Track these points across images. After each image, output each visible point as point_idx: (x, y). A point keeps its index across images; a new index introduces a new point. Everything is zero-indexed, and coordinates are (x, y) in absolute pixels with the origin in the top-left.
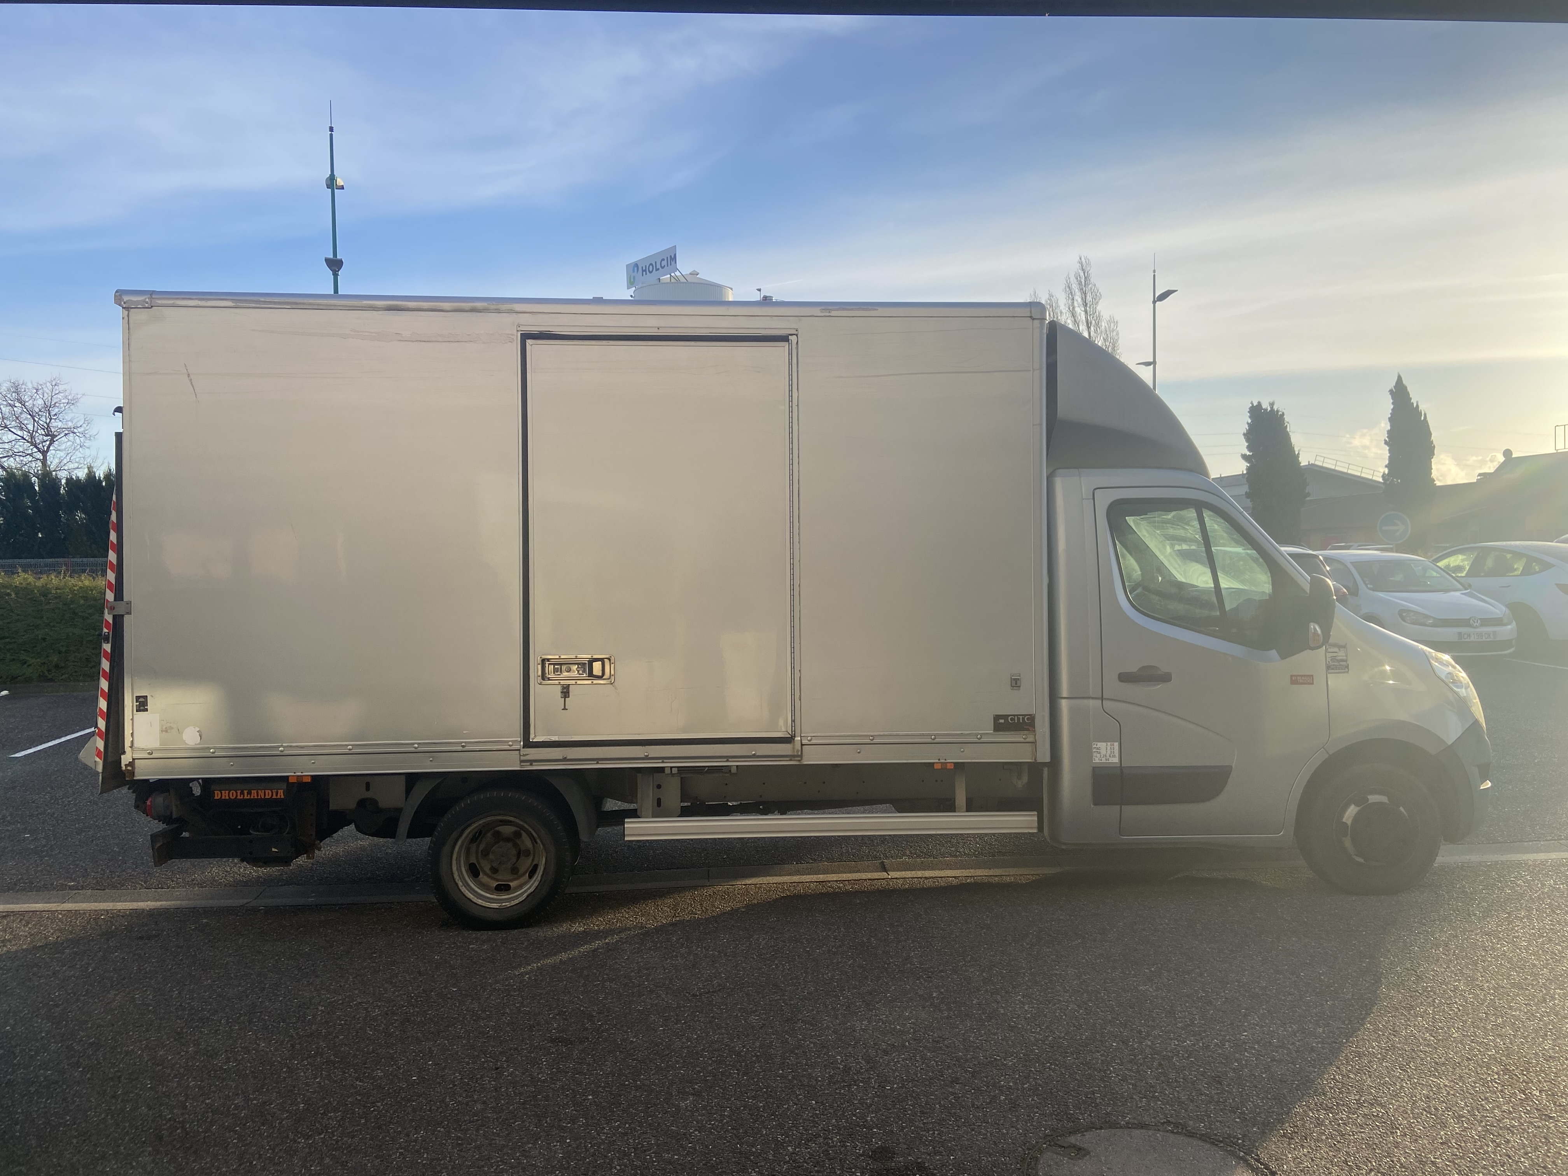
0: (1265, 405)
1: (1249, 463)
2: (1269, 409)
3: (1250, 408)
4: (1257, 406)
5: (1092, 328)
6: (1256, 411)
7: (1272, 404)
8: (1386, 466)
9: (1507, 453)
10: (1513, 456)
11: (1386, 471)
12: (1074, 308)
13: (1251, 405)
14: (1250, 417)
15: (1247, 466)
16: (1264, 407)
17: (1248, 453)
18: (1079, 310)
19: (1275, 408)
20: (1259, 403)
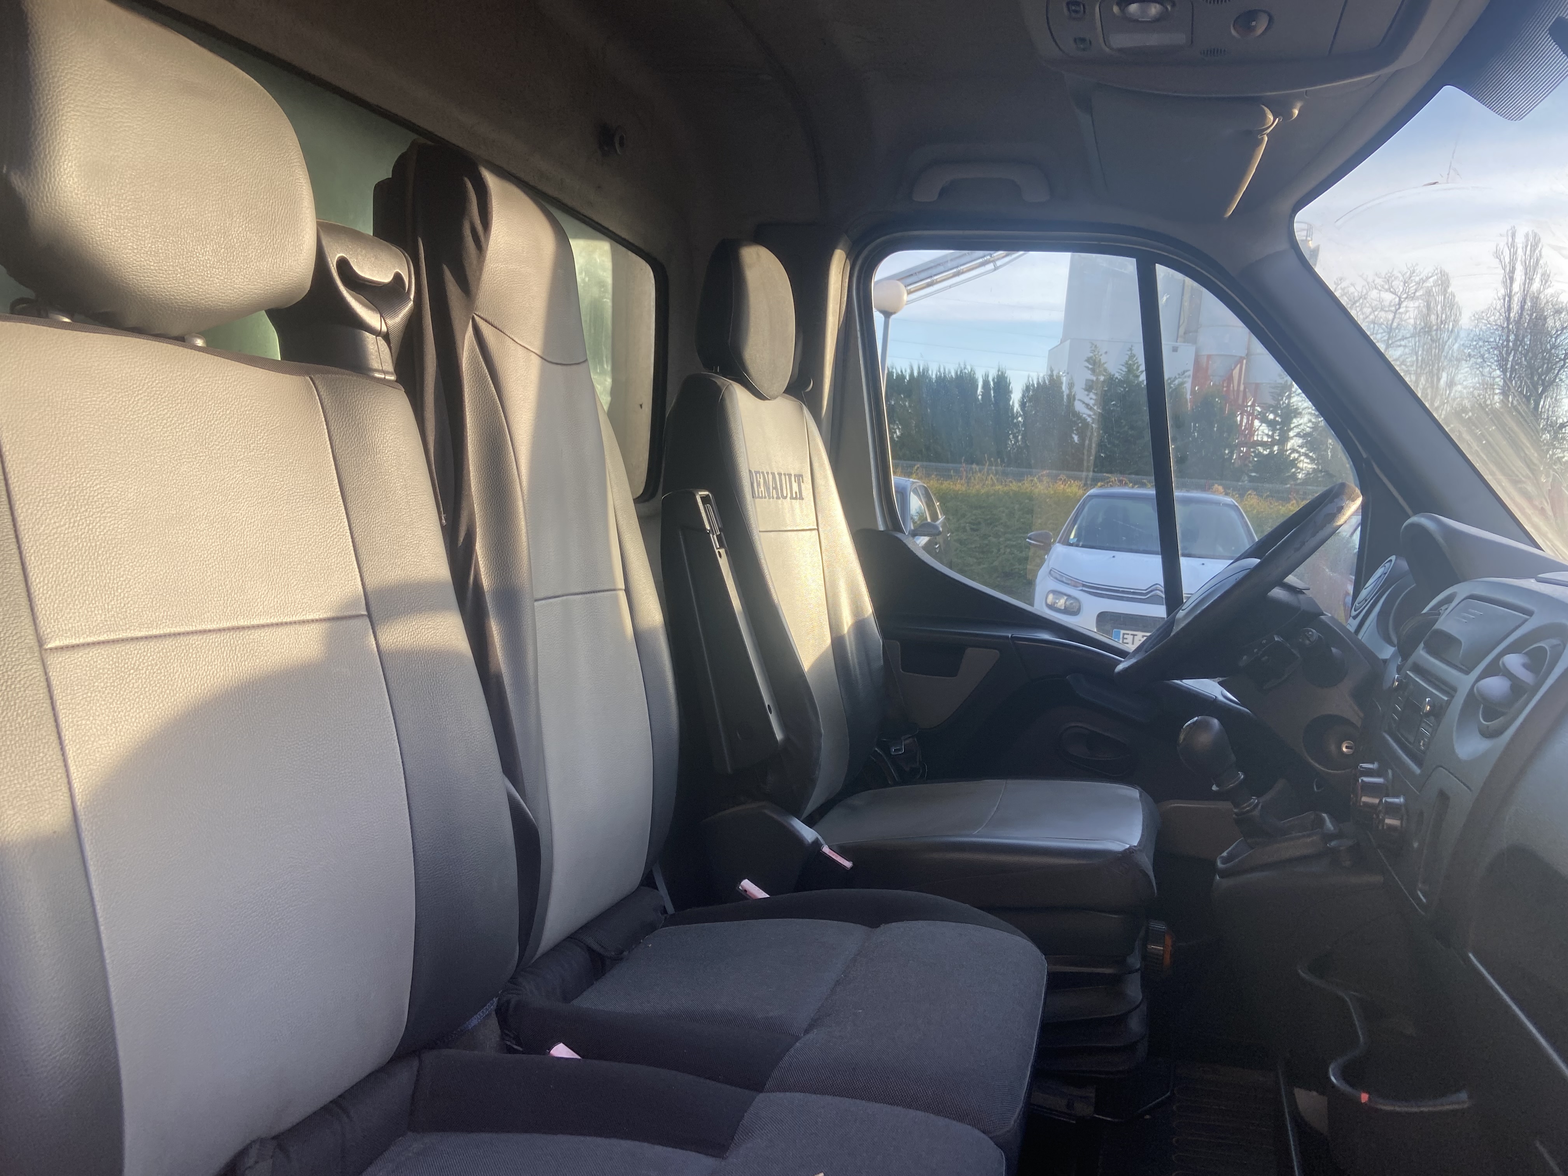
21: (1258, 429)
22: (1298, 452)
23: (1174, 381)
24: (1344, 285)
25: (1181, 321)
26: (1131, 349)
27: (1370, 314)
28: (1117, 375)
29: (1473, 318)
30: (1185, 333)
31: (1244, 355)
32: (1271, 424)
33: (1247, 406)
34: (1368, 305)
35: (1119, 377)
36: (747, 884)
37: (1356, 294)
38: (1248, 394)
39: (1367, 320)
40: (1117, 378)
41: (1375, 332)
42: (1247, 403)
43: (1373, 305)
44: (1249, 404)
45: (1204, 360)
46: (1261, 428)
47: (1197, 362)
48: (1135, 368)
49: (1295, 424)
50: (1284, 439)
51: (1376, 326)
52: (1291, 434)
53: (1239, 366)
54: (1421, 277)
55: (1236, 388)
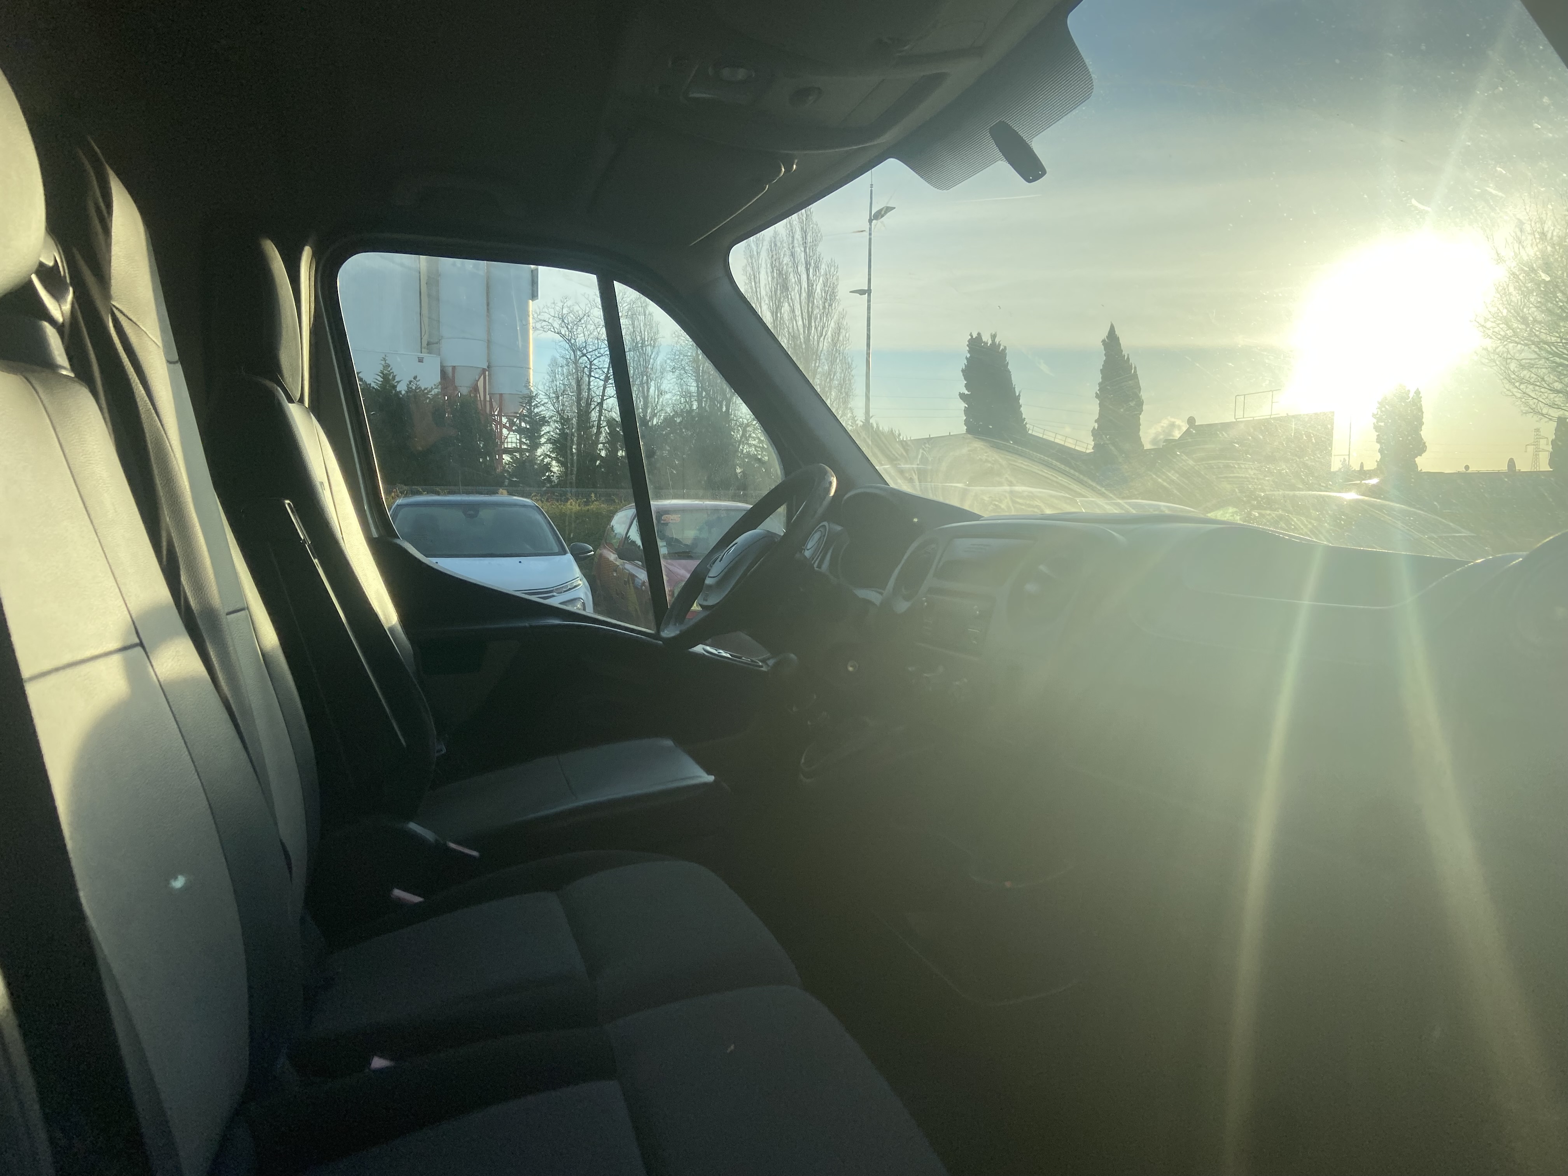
0: (986, 338)
1: (967, 404)
2: (990, 342)
3: (968, 341)
4: (976, 337)
5: (811, 270)
6: (975, 344)
7: (994, 337)
8: (1096, 421)
9: (1191, 421)
10: (1196, 424)
11: (1096, 426)
12: (793, 247)
13: (970, 337)
14: (969, 352)
15: (965, 407)
16: (984, 339)
17: (966, 392)
18: (799, 250)
19: (997, 340)
20: (979, 334)
21: (507, 437)
22: (550, 457)
23: (430, 391)
24: (569, 303)
25: (423, 334)
26: (385, 360)
27: (594, 331)
28: (373, 385)
29: (674, 335)
30: (428, 345)
31: (486, 367)
32: (520, 431)
33: (494, 415)
34: (591, 322)
35: (376, 387)
36: (398, 893)
37: (580, 312)
38: (494, 404)
39: (592, 336)
40: (373, 388)
41: (599, 347)
42: (494, 412)
43: (596, 322)
44: (496, 413)
45: (450, 369)
46: (509, 436)
47: (443, 373)
48: (391, 377)
49: (545, 431)
50: (535, 445)
51: (599, 341)
52: (543, 440)
53: (482, 376)
54: (631, 298)
55: (482, 398)
